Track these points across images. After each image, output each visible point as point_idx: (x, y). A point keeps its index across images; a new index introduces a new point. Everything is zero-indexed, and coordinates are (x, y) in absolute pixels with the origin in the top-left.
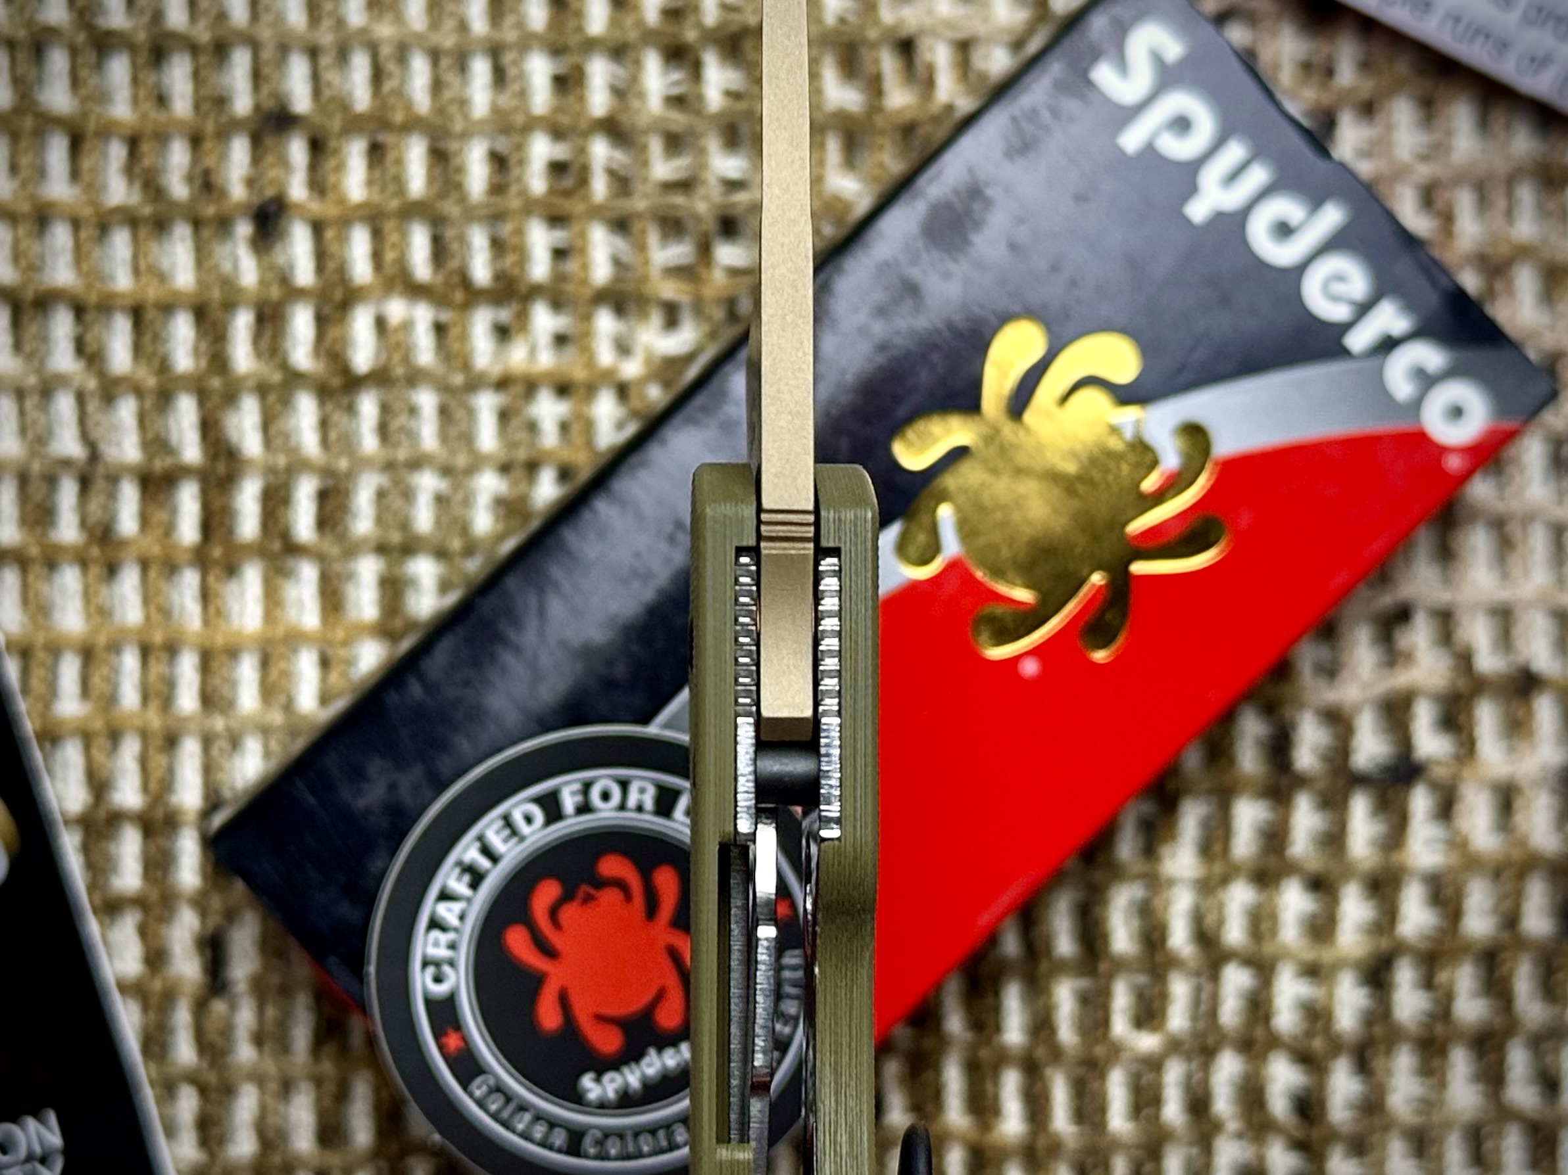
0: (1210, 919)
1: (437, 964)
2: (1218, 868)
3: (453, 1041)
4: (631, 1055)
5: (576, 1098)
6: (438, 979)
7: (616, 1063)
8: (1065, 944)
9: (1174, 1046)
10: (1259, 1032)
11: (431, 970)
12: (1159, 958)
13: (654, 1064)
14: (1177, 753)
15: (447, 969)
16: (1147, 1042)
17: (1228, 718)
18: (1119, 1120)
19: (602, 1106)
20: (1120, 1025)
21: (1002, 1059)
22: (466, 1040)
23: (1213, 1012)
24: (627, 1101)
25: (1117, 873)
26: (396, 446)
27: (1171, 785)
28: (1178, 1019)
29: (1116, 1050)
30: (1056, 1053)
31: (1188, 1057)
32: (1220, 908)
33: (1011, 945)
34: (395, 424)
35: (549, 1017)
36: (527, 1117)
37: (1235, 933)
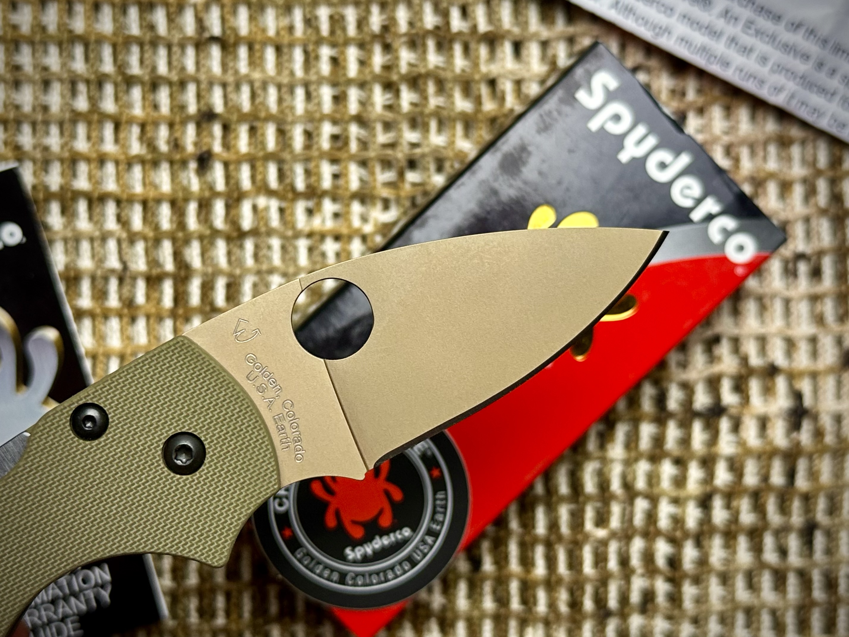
0: (629, 478)
1: (281, 498)
2: (633, 454)
3: (287, 533)
4: (368, 539)
5: (343, 558)
6: (281, 505)
7: (361, 543)
8: (564, 489)
9: (613, 535)
10: (652, 529)
11: (277, 501)
12: (606, 495)
13: (379, 543)
14: (615, 401)
15: (285, 500)
16: (601, 533)
17: (638, 386)
18: (588, 568)
19: (355, 562)
20: (589, 526)
21: (535, 540)
22: (293, 532)
23: (631, 520)
24: (366, 560)
25: (587, 457)
26: (262, 263)
27: (612, 417)
28: (615, 522)
29: (587, 537)
30: (560, 538)
31: (620, 539)
32: (634, 472)
33: (539, 489)
34: (261, 254)
35: (331, 522)
36: (321, 567)
37: (641, 484)
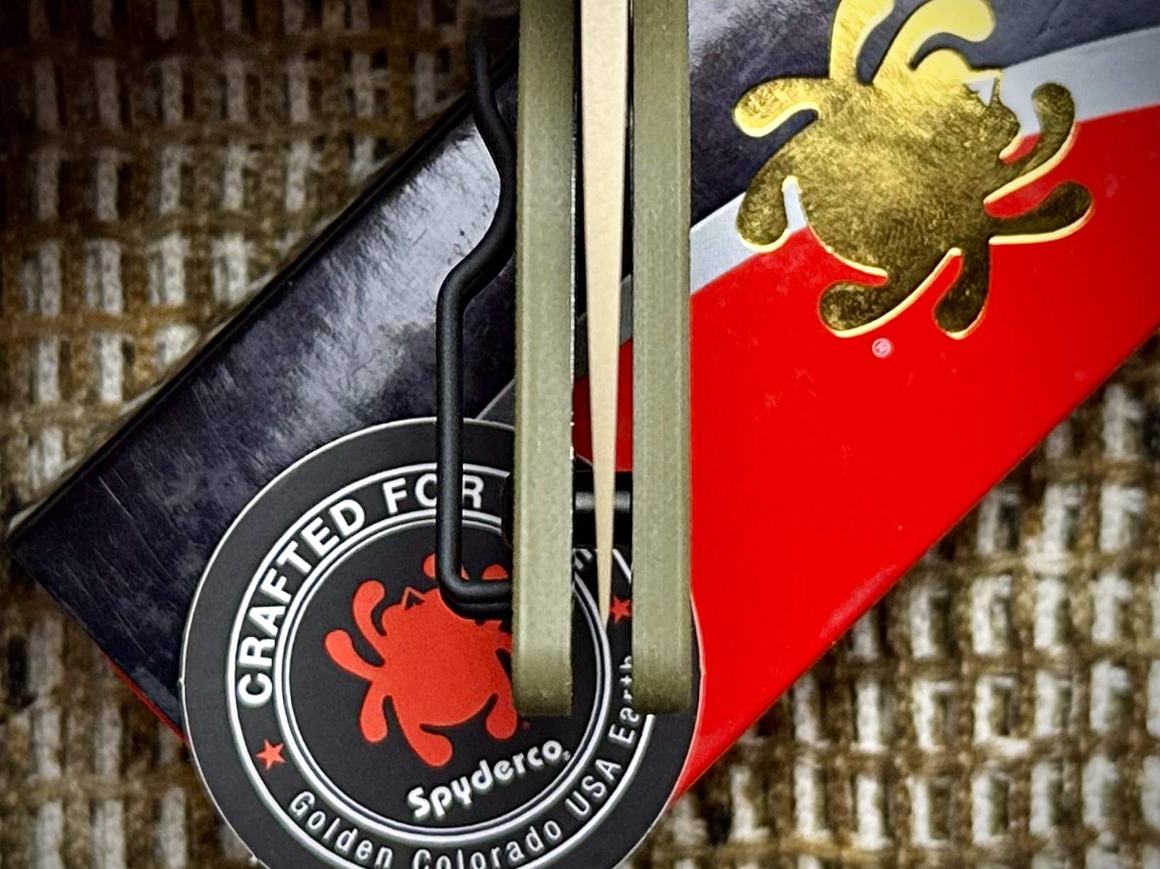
0: (1078, 619)
1: (254, 672)
2: (1088, 561)
3: (271, 755)
4: (462, 768)
5: (405, 815)
6: (255, 689)
7: (445, 778)
8: (924, 646)
9: (1041, 750)
10: (1134, 737)
11: (246, 680)
12: (1026, 657)
13: (484, 778)
14: (1044, 437)
15: (262, 679)
16: (1013, 747)
17: (1097, 399)
18: (982, 832)
19: (431, 821)
20: (984, 731)
22: (286, 753)
23: (1085, 716)
24: (457, 816)
25: (978, 566)
27: (1036, 474)
28: (1045, 723)
29: (980, 756)
30: (916, 760)
31: (1058, 764)
32: (1092, 602)
33: (866, 645)
35: (374, 729)
36: (353, 836)
37: (1105, 632)
